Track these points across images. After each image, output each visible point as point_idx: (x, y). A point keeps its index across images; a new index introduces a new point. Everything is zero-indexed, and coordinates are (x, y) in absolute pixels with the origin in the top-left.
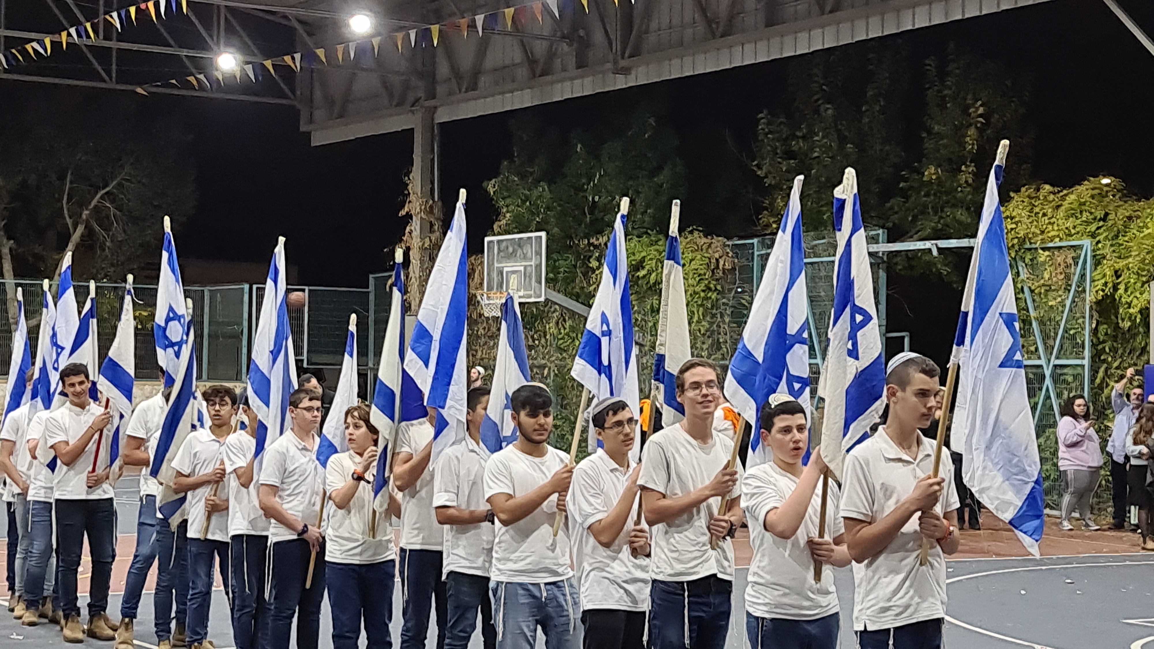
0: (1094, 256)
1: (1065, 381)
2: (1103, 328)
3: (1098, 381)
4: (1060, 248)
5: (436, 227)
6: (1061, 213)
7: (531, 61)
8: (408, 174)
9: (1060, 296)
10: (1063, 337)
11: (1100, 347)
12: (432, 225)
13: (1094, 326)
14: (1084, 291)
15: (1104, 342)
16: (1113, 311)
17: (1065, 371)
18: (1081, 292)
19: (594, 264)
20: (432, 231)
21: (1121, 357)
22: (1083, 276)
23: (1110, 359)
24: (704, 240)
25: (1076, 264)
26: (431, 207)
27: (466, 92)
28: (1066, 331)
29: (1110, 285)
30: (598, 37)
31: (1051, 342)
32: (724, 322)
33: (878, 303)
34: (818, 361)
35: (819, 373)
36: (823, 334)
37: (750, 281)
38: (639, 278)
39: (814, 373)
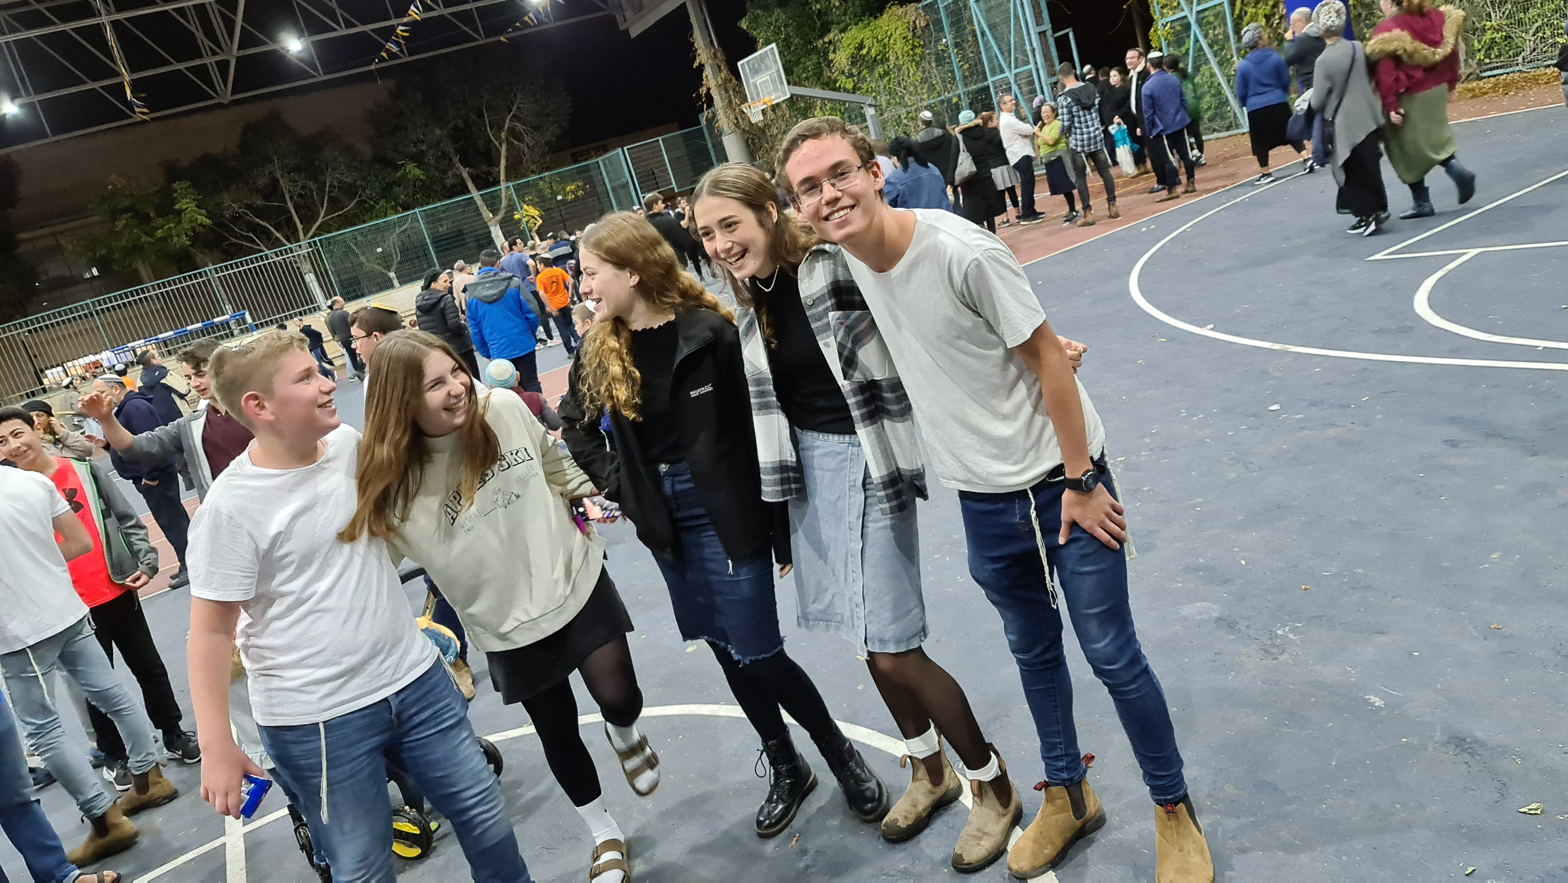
1: (1209, 23)
3: (1237, 12)
5: (722, 67)
8: (691, 35)
12: (719, 67)
17: (1207, 13)
19: (831, 56)
20: (720, 71)
24: (901, 10)
26: (715, 54)
32: (932, 67)
33: (1041, 13)
34: (1007, 74)
35: (1009, 83)
36: (1006, 52)
37: (942, 29)
38: (864, 56)
39: (1006, 84)
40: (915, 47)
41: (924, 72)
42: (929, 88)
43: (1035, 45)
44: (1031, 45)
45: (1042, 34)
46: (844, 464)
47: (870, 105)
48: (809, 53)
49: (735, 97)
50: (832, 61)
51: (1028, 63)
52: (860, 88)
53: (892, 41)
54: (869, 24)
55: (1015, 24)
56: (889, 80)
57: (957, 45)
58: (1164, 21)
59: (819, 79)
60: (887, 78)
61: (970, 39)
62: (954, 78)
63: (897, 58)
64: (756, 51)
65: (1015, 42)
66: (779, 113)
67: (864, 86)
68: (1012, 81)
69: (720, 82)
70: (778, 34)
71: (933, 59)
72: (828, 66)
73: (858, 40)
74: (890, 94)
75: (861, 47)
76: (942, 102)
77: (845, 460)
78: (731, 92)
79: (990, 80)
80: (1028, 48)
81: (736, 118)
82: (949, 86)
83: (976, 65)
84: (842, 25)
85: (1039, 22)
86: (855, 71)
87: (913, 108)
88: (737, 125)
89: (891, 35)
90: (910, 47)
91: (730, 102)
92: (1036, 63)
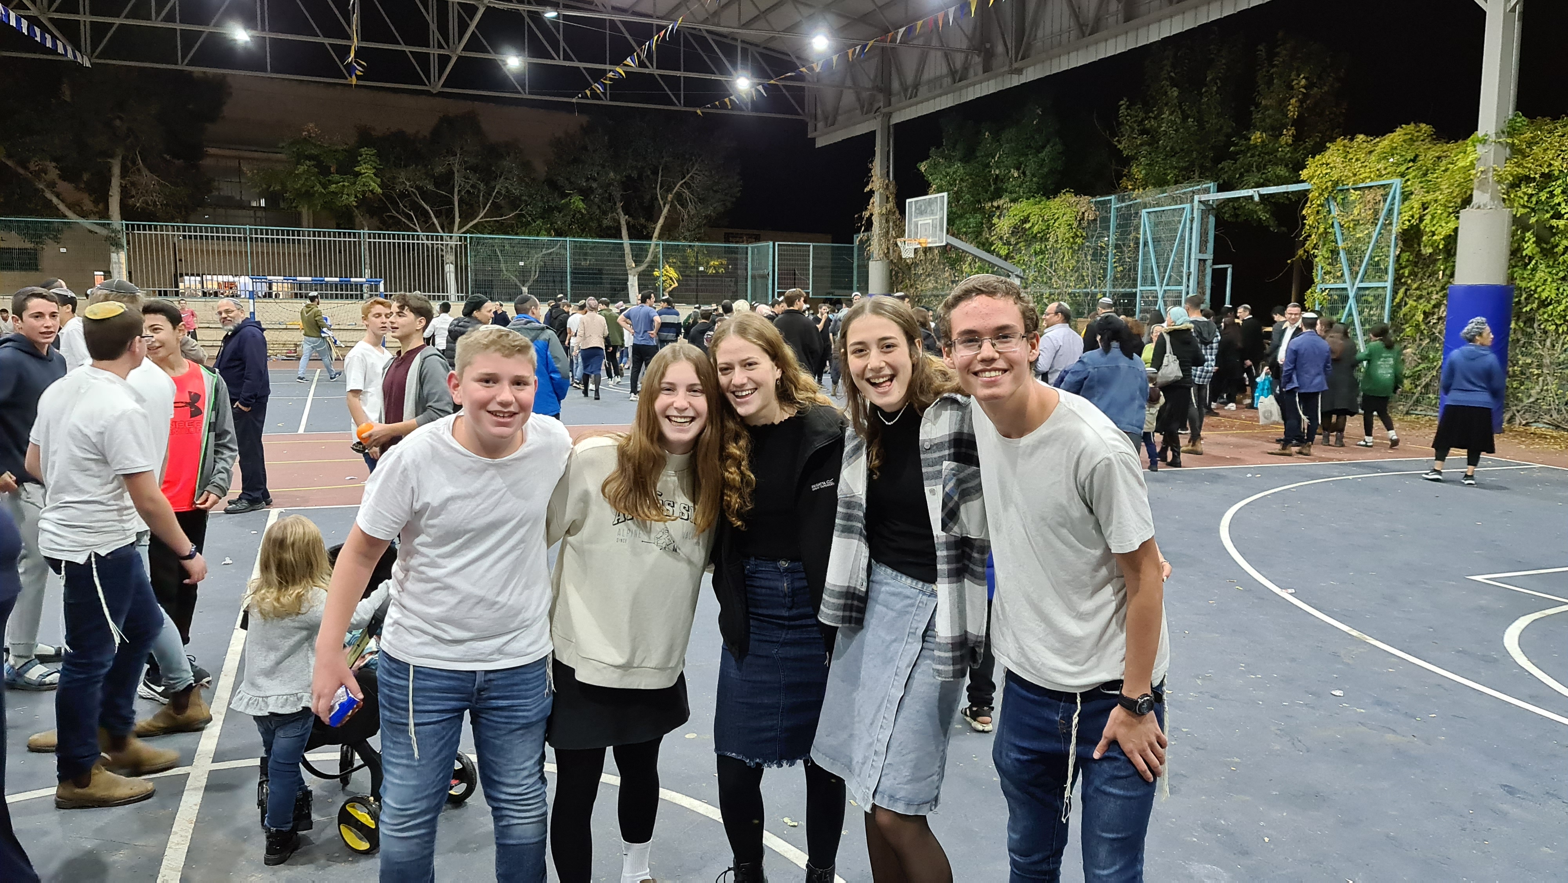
0: (1403, 193)
1: (1367, 301)
2: (1405, 256)
3: (1397, 300)
4: (1371, 187)
5: (891, 199)
6: (1373, 158)
7: (953, 73)
8: (872, 162)
9: (1368, 229)
10: (1368, 264)
11: (1401, 272)
12: (888, 198)
13: (1398, 253)
14: (1391, 224)
15: (1406, 267)
16: (1416, 240)
17: (1367, 292)
18: (1388, 224)
19: (995, 220)
20: (888, 202)
21: (1421, 280)
22: (1390, 211)
23: (1409, 281)
24: (1074, 199)
25: (1385, 201)
26: (887, 185)
27: (910, 98)
28: (1371, 258)
29: (1417, 216)
30: (1000, 49)
31: (1356, 268)
32: (1087, 260)
33: (1206, 242)
34: (1157, 288)
35: (1157, 297)
36: (1162, 267)
37: (1108, 228)
38: (1026, 230)
39: (1153, 297)
40: (1077, 236)
41: (1078, 262)
42: (1078, 277)
43: (1192, 270)
44: (1189, 267)
45: (1202, 261)
46: (910, 609)
47: (1017, 276)
48: (975, 210)
49: (893, 229)
50: (995, 224)
51: (1180, 284)
52: (1012, 258)
53: (1056, 224)
54: (1040, 202)
55: (1179, 244)
56: (1043, 259)
57: (1117, 246)
58: (1323, 286)
59: (977, 237)
60: (1041, 257)
61: (1132, 245)
62: (1105, 276)
63: (1056, 241)
64: (927, 194)
65: (1174, 261)
66: (930, 256)
67: (1017, 257)
68: (1160, 296)
69: (884, 211)
70: (951, 185)
71: (1091, 252)
72: (990, 229)
73: (1025, 214)
74: (1039, 272)
75: (1026, 220)
76: (1087, 294)
77: (912, 605)
78: (891, 224)
79: (1139, 288)
80: (1185, 270)
81: (888, 249)
82: (1098, 281)
83: (1130, 270)
84: (1014, 195)
85: (1202, 249)
86: (1013, 241)
87: (1057, 291)
88: (887, 255)
89: (1058, 218)
90: (1072, 234)
91: (888, 232)
92: (1188, 286)
